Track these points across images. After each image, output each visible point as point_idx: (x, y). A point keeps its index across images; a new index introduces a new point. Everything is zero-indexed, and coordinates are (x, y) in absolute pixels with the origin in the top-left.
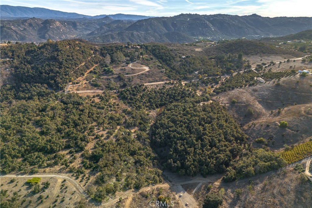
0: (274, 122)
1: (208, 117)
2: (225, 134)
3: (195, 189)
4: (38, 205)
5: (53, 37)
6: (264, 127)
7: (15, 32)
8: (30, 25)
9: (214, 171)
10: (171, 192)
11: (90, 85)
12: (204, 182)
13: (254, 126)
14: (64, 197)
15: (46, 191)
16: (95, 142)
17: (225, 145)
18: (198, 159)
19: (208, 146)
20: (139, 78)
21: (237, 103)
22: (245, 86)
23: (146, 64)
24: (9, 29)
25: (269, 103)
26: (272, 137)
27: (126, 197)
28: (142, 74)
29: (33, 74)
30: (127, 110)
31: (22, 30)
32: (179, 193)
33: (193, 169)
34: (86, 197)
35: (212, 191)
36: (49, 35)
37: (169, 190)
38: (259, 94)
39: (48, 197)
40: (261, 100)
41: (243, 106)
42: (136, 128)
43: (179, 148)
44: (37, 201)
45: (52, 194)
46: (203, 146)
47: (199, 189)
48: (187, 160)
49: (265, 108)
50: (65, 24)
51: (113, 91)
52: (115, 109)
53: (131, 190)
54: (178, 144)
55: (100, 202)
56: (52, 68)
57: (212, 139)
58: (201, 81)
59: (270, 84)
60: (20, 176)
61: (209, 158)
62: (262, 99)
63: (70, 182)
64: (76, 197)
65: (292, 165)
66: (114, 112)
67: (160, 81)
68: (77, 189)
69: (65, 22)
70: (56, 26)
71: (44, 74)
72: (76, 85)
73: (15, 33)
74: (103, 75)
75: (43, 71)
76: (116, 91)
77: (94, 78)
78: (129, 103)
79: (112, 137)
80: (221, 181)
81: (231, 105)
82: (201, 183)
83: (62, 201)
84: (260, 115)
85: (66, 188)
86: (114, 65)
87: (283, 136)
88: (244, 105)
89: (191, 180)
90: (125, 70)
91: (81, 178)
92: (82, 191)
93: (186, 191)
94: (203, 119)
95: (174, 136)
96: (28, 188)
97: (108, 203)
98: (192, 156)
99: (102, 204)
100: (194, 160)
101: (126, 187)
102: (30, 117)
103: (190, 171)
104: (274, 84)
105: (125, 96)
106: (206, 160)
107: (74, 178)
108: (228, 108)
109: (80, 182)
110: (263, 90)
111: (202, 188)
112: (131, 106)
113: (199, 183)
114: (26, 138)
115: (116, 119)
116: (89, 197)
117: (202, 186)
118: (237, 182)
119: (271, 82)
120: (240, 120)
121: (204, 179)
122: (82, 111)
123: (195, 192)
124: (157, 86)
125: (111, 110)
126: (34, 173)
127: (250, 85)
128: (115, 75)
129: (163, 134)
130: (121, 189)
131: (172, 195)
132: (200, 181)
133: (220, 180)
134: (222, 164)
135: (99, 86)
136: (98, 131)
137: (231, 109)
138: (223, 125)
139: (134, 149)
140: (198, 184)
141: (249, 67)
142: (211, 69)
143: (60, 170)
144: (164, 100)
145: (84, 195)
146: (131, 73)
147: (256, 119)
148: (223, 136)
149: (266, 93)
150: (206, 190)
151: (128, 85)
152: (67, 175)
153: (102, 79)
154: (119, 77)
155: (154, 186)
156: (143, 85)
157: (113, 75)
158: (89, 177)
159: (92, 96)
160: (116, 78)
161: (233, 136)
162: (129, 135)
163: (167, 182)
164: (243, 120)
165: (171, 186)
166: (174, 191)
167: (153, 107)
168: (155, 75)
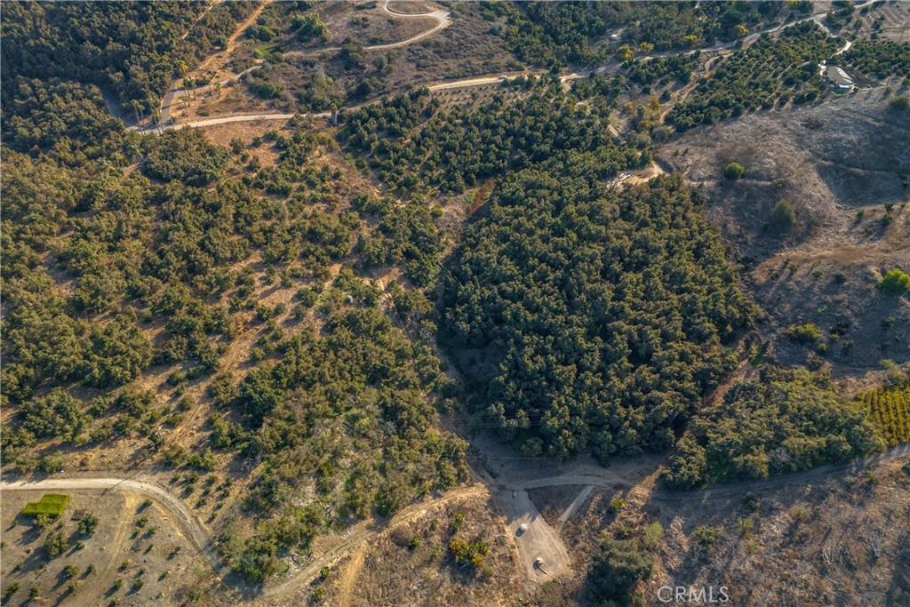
0: (863, 266)
1: (638, 244)
2: (689, 310)
3: (568, 506)
4: (59, 601)
6: (823, 282)
9: (635, 447)
10: (492, 516)
11: (246, 88)
12: (600, 482)
13: (791, 274)
14: (141, 573)
15: (87, 545)
16: (253, 335)
17: (683, 357)
18: (588, 408)
19: (624, 359)
20: (414, 61)
21: (743, 176)
22: (782, 104)
25: (856, 176)
26: (847, 326)
27: (346, 554)
28: (425, 44)
29: (54, 44)
30: (365, 199)
32: (519, 520)
33: (566, 442)
34: (214, 564)
35: (622, 519)
37: (486, 508)
38: (825, 141)
39: (90, 570)
40: (829, 166)
41: (762, 188)
42: (395, 272)
43: (527, 365)
44: (55, 588)
45: (104, 558)
46: (607, 358)
47: (583, 510)
48: (548, 413)
49: (838, 197)
51: (321, 115)
52: (325, 195)
53: (365, 523)
54: (526, 349)
55: (260, 582)
56: (115, 18)
57: (641, 333)
58: (627, 71)
59: (870, 100)
61: (624, 405)
62: (833, 161)
63: (165, 507)
64: (183, 568)
65: (900, 453)
66: (323, 206)
67: (484, 74)
68: (187, 534)
71: (89, 45)
72: (199, 90)
74: (290, 45)
75: (86, 31)
76: (333, 113)
77: (258, 61)
78: (374, 166)
79: (311, 312)
80: (656, 481)
81: (721, 184)
82: (591, 488)
83: (136, 588)
84: (816, 225)
85: (151, 533)
87: (886, 325)
88: (767, 186)
89: (560, 473)
90: (365, 27)
91: (202, 491)
92: (201, 541)
93: (540, 511)
94: (619, 252)
95: (516, 316)
96: (28, 533)
97: (283, 587)
98: (568, 395)
99: (264, 590)
100: (574, 412)
101: (348, 514)
102: (38, 239)
103: (559, 449)
104: (886, 102)
105: (361, 138)
106: (612, 410)
107: (179, 491)
108: (708, 198)
109: (198, 506)
110: (843, 124)
111: (593, 506)
112: (381, 178)
113: (584, 486)
114: (20, 334)
115: (328, 236)
116: (225, 564)
117: (590, 499)
118: (707, 494)
119: (877, 92)
120: (746, 243)
121: (601, 471)
122: (214, 208)
123: (569, 519)
124: (473, 95)
125: (314, 201)
126: (51, 472)
127: (800, 101)
128: (329, 45)
129: (482, 302)
130: (331, 523)
131: (495, 527)
132: (588, 480)
133: (651, 479)
134: (665, 424)
135: (277, 96)
136: (268, 287)
137: (720, 202)
138: (685, 274)
139: (383, 362)
140: (580, 490)
141: (803, 12)
142: (667, 20)
143: (134, 457)
144: (493, 157)
145: (209, 558)
146: (386, 36)
147: (800, 240)
148: (678, 321)
149: (853, 137)
150: (604, 512)
151: (373, 88)
152: (156, 478)
153: (288, 61)
154: (344, 54)
155: (440, 496)
156: (426, 93)
157: (325, 46)
158: (228, 485)
159: (251, 141)
160: (334, 58)
161: (715, 317)
162: (369, 302)
163: (483, 477)
164: (756, 245)
165: (494, 494)
166: (501, 510)
167: (456, 183)
168: (468, 48)
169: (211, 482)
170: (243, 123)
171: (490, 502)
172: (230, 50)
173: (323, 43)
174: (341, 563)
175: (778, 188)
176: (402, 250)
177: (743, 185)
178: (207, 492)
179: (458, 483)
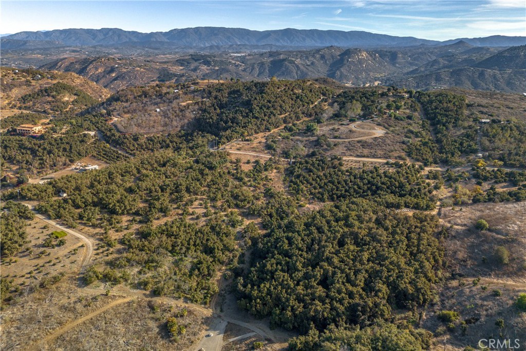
3: (238, 336)
4: (34, 259)
5: (346, 76)
6: (486, 294)
7: (297, 67)
8: (323, 57)
10: (202, 323)
12: (262, 334)
14: (60, 262)
15: (56, 248)
16: (175, 218)
20: (347, 147)
21: (487, 230)
23: (386, 125)
24: (290, 63)
26: (477, 320)
27: (125, 295)
28: (359, 142)
30: (270, 189)
31: (309, 64)
32: (212, 332)
34: (81, 272)
36: (341, 73)
37: (203, 318)
39: (49, 255)
42: (260, 220)
44: (37, 255)
45: (56, 254)
46: (307, 276)
47: (241, 341)
50: (375, 55)
51: (287, 160)
52: (257, 185)
53: (144, 292)
55: (87, 285)
56: (237, 115)
57: (334, 273)
58: (473, 172)
60: (58, 226)
63: (87, 250)
66: (252, 189)
67: (380, 158)
68: (84, 260)
70: (359, 58)
72: (244, 142)
73: (296, 69)
74: (298, 134)
76: (290, 160)
77: (279, 138)
78: (291, 182)
79: (204, 219)
80: (287, 346)
81: (469, 230)
82: (255, 333)
83: (54, 265)
85: (75, 254)
86: (333, 122)
88: (500, 239)
89: (249, 322)
90: (336, 131)
92: (85, 264)
93: (225, 333)
97: (92, 290)
98: (273, 285)
99: (85, 287)
100: (269, 293)
101: (142, 285)
103: (251, 307)
106: (288, 300)
107: (96, 247)
109: (96, 254)
111: (248, 341)
113: (253, 331)
115: (241, 197)
116: (84, 274)
117: (250, 338)
120: (465, 266)
121: (268, 330)
123: (233, 342)
124: (364, 164)
130: (132, 284)
131: (199, 327)
132: (257, 330)
135: (273, 149)
137: (461, 239)
140: (249, 332)
143: (96, 234)
145: (82, 269)
146: (343, 136)
150: (250, 346)
152: (94, 241)
153: (292, 140)
154: (317, 141)
155: (187, 303)
156: (340, 159)
157: (312, 136)
158: (111, 254)
159: (246, 161)
160: (313, 141)
161: (393, 286)
162: (233, 226)
163: (216, 309)
164: (472, 269)
165: (213, 317)
166: (209, 324)
167: (323, 197)
168: (381, 146)
169: (108, 250)
170: (250, 155)
171: (208, 318)
172: (272, 132)
173: (313, 135)
174: (119, 296)
175: (508, 241)
176: (267, 212)
177: (484, 234)
178: (103, 252)
179: (201, 304)
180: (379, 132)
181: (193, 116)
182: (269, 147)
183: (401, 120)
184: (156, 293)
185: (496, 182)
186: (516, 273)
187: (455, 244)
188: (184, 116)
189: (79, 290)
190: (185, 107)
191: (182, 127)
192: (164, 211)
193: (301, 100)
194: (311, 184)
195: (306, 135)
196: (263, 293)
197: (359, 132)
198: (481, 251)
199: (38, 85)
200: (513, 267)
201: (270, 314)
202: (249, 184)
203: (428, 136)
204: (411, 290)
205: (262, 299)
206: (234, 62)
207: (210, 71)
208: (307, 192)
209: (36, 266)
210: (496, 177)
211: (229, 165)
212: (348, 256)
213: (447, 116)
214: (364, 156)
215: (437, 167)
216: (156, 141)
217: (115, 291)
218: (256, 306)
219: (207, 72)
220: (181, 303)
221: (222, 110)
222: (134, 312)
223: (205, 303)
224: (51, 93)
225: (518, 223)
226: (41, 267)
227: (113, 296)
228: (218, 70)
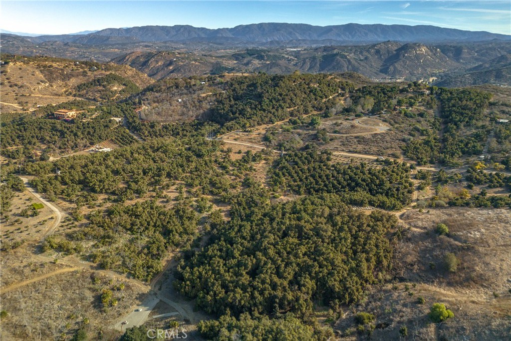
3: (162, 314)
4: (8, 225)
8: (378, 52)
10: (136, 298)
11: (262, 136)
12: (184, 314)
14: (27, 230)
20: (342, 142)
21: (447, 235)
24: (342, 58)
26: (387, 325)
27: (72, 265)
28: (357, 137)
30: (249, 179)
31: (362, 58)
32: (142, 307)
34: (41, 241)
36: (395, 68)
37: (138, 294)
39: (21, 223)
41: (452, 245)
42: (229, 207)
45: (27, 223)
47: (163, 319)
50: (436, 50)
53: (92, 264)
55: (42, 252)
57: (266, 263)
60: (41, 199)
63: (55, 222)
64: (34, 236)
68: (48, 231)
69: (438, 47)
73: (348, 63)
74: (300, 128)
76: (284, 152)
77: (280, 130)
82: (177, 313)
85: (43, 224)
86: (341, 116)
88: (456, 245)
89: (177, 302)
90: (338, 126)
92: (48, 234)
93: (153, 310)
97: (44, 257)
98: (206, 269)
99: (39, 254)
101: (91, 258)
109: (61, 227)
111: (168, 320)
113: (177, 311)
117: (172, 317)
120: (411, 270)
121: (190, 312)
123: (156, 318)
124: (352, 160)
126: (52, 201)
130: (83, 256)
131: (131, 301)
132: (181, 310)
137: (416, 242)
140: (173, 312)
143: (70, 208)
145: (43, 239)
146: (343, 131)
150: (168, 324)
152: (65, 215)
153: (292, 133)
154: (316, 135)
155: (129, 278)
156: (329, 154)
157: (312, 130)
158: (74, 227)
159: (237, 151)
162: (200, 211)
163: (155, 286)
164: (417, 274)
165: (149, 294)
166: (143, 300)
167: (299, 189)
168: (378, 143)
169: (72, 224)
170: (245, 146)
171: (143, 294)
172: (275, 124)
173: (314, 129)
174: (66, 266)
175: (464, 249)
176: (237, 200)
177: (440, 239)
178: (68, 225)
179: (142, 280)
180: (382, 128)
181: (209, 107)
182: (266, 139)
183: (411, 117)
184: (102, 266)
185: (490, 187)
186: (461, 283)
187: (408, 246)
188: (200, 107)
189: (33, 256)
190: (204, 98)
191: (197, 117)
192: (139, 192)
193: (314, 94)
194: (292, 177)
195: (308, 128)
196: (194, 276)
197: (361, 127)
198: (432, 256)
199: (92, 75)
200: (460, 276)
201: (196, 296)
202: (232, 173)
203: (434, 134)
204: (337, 287)
205: (192, 281)
206: (287, 56)
207: (262, 65)
208: (286, 184)
209: (7, 232)
210: (491, 181)
211: (218, 153)
212: (285, 249)
213: (462, 114)
214: (356, 152)
215: (431, 167)
216: (170, 128)
217: (65, 260)
218: (185, 287)
219: (259, 66)
220: (123, 278)
221: (237, 102)
222: (75, 281)
223: (146, 281)
224: (102, 82)
225: (483, 230)
226: (10, 233)
227: (61, 264)
228: (269, 64)
